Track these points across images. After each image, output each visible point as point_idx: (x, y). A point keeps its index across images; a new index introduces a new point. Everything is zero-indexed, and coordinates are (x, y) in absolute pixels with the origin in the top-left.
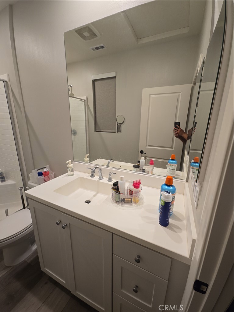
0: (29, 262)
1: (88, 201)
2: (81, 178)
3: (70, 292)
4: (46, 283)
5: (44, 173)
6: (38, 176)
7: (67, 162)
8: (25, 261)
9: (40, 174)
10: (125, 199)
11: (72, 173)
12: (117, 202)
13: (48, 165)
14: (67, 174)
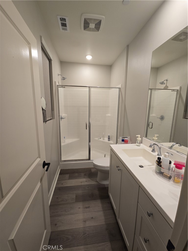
0: (106, 186)
1: (142, 166)
2: (144, 150)
3: (116, 217)
4: (108, 203)
5: (125, 140)
6: (122, 141)
7: (137, 136)
8: (104, 185)
9: (123, 140)
10: (164, 173)
11: (139, 145)
12: (156, 172)
13: (129, 137)
14: (136, 144)
